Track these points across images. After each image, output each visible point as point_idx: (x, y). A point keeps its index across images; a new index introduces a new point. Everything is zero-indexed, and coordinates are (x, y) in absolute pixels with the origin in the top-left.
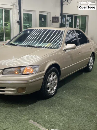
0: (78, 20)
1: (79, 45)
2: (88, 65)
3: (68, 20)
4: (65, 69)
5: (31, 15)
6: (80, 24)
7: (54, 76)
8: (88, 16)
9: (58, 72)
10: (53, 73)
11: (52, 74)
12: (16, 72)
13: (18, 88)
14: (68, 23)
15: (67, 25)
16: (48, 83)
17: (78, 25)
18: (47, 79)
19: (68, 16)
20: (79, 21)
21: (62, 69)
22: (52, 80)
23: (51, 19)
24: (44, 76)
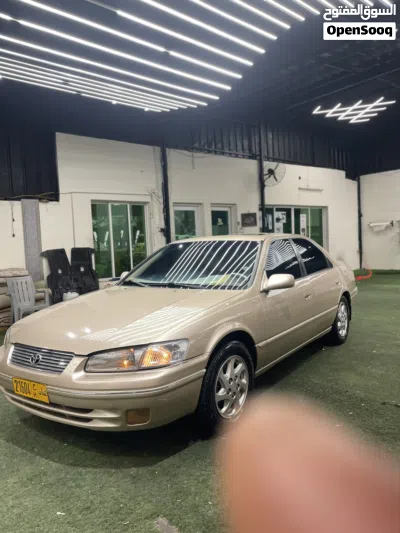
0: (303, 218)
1: (304, 276)
2: (335, 326)
3: (278, 220)
4: (267, 344)
5: (193, 213)
6: (308, 227)
7: (235, 366)
8: (326, 208)
9: (247, 352)
10: (232, 359)
11: (229, 361)
12: (126, 362)
13: (127, 411)
14: (279, 225)
15: (278, 229)
16: (219, 389)
17: (303, 230)
18: (215, 377)
19: (278, 210)
20: (305, 219)
21: (260, 344)
22: (231, 379)
23: (239, 219)
24: (205, 370)
